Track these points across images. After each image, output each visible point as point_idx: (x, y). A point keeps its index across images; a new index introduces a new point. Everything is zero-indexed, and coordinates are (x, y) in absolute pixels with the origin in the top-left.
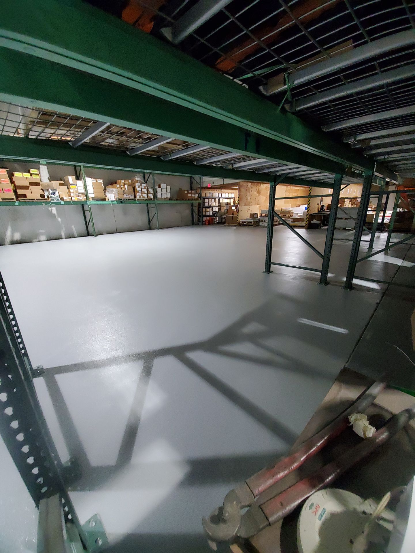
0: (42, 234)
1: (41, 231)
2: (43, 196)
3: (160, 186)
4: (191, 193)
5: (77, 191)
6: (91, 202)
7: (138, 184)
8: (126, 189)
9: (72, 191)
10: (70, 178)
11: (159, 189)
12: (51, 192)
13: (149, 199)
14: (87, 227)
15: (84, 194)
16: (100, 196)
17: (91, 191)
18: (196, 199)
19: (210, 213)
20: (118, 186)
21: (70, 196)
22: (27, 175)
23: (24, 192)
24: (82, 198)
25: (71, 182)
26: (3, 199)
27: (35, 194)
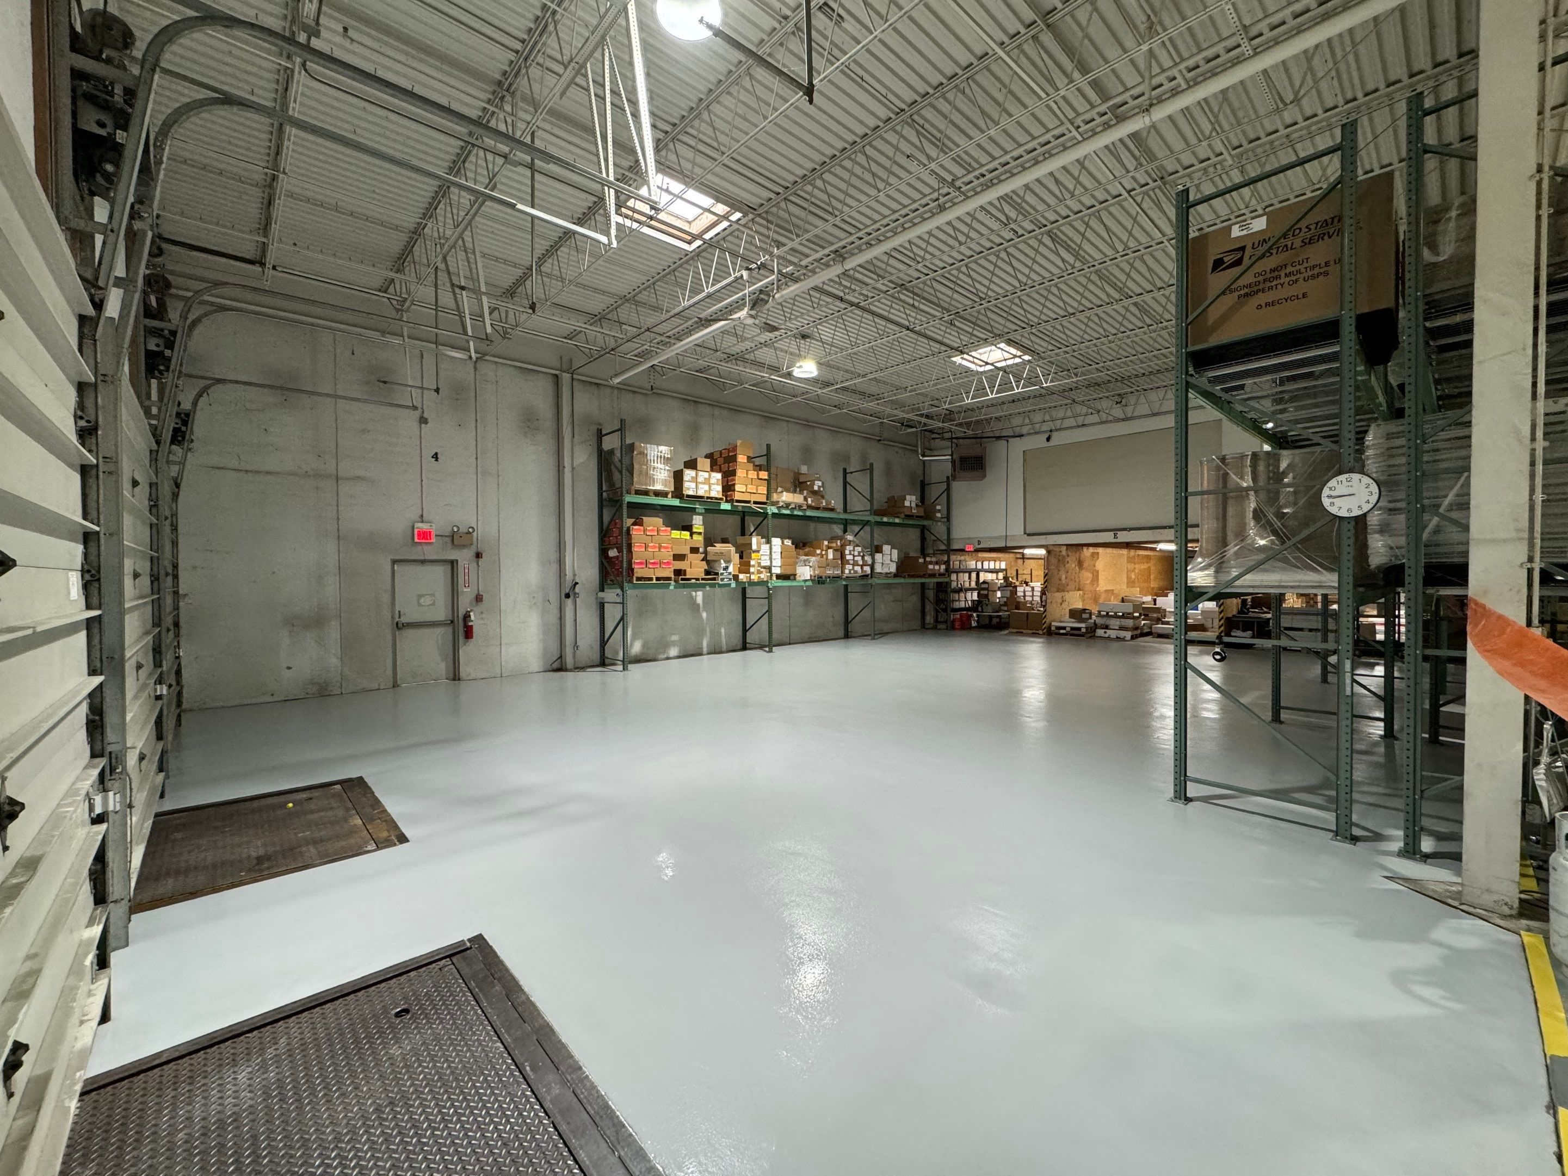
0: (674, 644)
2: (707, 572)
3: (878, 549)
4: (931, 563)
5: (759, 564)
6: (775, 583)
7: (849, 548)
8: (831, 556)
9: (752, 563)
10: (754, 540)
11: (878, 556)
12: (723, 565)
13: (865, 576)
14: (745, 631)
15: (769, 569)
16: (788, 571)
17: (777, 561)
18: (941, 575)
19: (962, 605)
20: (818, 552)
21: (748, 572)
22: (686, 535)
23: (679, 565)
24: (764, 576)
25: (754, 547)
26: (658, 579)
27: (696, 567)
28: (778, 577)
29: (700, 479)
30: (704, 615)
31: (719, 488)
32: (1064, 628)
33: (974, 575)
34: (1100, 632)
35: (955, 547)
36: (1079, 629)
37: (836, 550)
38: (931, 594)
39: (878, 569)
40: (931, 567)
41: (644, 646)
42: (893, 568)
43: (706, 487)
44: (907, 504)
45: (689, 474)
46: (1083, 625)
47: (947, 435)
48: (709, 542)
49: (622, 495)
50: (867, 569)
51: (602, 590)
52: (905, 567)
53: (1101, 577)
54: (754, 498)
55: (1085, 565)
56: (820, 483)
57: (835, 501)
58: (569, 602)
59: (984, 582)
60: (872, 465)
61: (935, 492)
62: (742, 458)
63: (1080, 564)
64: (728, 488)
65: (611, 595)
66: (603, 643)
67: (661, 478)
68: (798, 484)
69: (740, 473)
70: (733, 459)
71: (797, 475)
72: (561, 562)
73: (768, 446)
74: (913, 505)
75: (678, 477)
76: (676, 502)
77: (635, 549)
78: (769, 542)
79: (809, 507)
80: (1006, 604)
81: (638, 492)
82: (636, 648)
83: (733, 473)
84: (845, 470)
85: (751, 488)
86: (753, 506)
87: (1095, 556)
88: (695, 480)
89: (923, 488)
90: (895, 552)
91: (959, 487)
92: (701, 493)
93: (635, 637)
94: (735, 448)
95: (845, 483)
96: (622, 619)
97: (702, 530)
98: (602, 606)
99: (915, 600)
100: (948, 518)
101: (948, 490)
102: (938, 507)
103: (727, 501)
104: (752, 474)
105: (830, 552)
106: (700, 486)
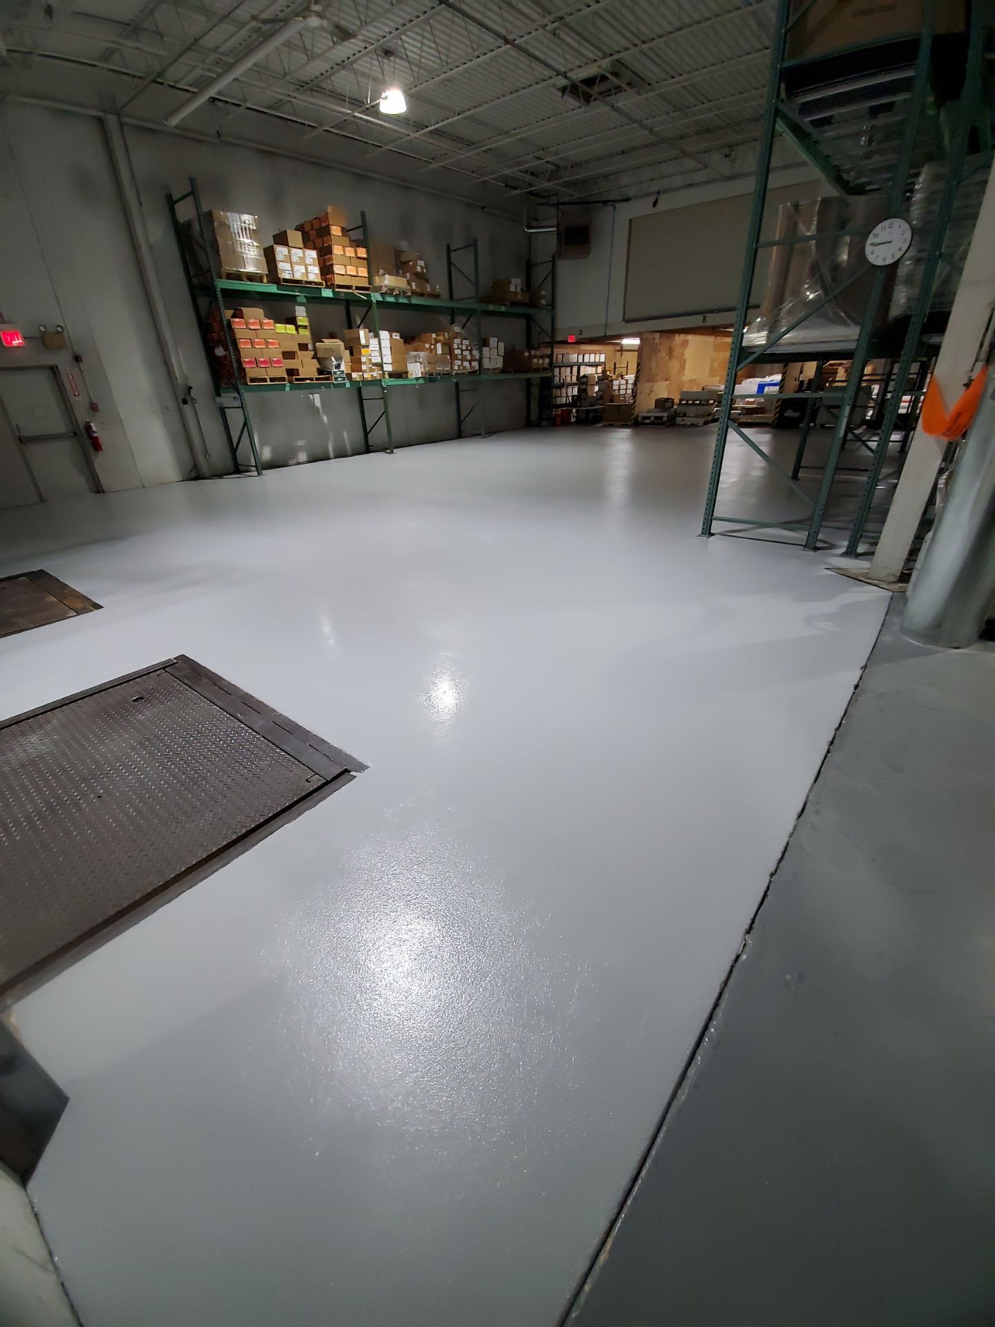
0: (301, 448)
1: (301, 443)
2: (320, 372)
3: (485, 343)
4: (535, 357)
5: (370, 360)
6: (388, 381)
7: (457, 341)
8: (439, 351)
9: (363, 359)
10: (362, 333)
11: (485, 350)
12: (335, 363)
13: (473, 373)
14: (366, 434)
15: (380, 365)
16: (400, 369)
17: (388, 358)
18: (545, 369)
19: (564, 400)
20: (427, 346)
21: (361, 371)
22: (291, 329)
23: (291, 364)
24: (376, 374)
25: (363, 341)
26: (272, 380)
27: (307, 367)
28: (391, 375)
29: (295, 259)
30: (325, 418)
31: (316, 270)
32: (648, 418)
33: (575, 369)
34: (679, 420)
35: (559, 338)
36: (661, 418)
37: (444, 344)
38: (535, 391)
39: (486, 364)
40: (535, 361)
41: (273, 452)
42: (500, 364)
43: (302, 269)
44: (512, 289)
45: (281, 251)
46: (665, 414)
47: (553, 200)
48: (317, 337)
49: (212, 281)
50: (475, 364)
51: (219, 395)
52: (513, 362)
53: (687, 366)
54: (355, 283)
55: (676, 353)
56: (421, 263)
57: (440, 287)
58: (187, 409)
59: (584, 376)
60: (476, 240)
61: (541, 272)
62: (336, 231)
63: (670, 352)
64: (326, 270)
65: (228, 399)
66: (233, 451)
67: (250, 257)
68: (400, 266)
69: (337, 250)
70: (326, 232)
71: (398, 253)
72: (166, 363)
73: (363, 214)
74: (519, 290)
75: (269, 255)
76: (273, 289)
77: (241, 346)
78: (377, 336)
79: (413, 293)
80: (601, 398)
81: (230, 276)
82: (266, 454)
83: (329, 250)
84: (448, 247)
85: (351, 270)
86: (356, 292)
87: (685, 343)
88: (289, 259)
89: (529, 268)
90: (502, 345)
91: (564, 266)
92: (298, 277)
93: (262, 445)
94: (326, 218)
95: (450, 264)
96: (245, 424)
97: (306, 324)
98: (222, 411)
99: (520, 397)
100: (552, 305)
101: (553, 272)
102: (543, 293)
103: (327, 287)
104: (350, 252)
105: (439, 346)
106: (296, 267)
